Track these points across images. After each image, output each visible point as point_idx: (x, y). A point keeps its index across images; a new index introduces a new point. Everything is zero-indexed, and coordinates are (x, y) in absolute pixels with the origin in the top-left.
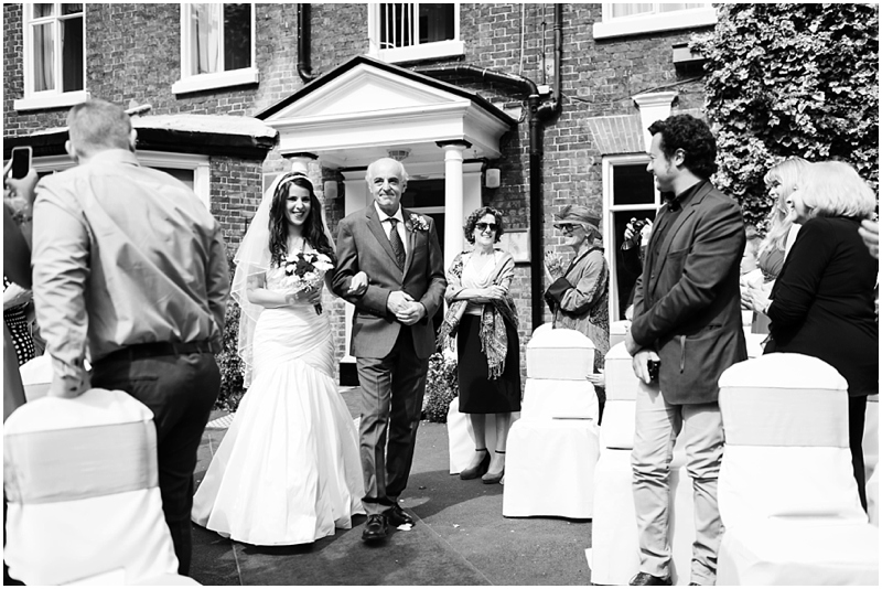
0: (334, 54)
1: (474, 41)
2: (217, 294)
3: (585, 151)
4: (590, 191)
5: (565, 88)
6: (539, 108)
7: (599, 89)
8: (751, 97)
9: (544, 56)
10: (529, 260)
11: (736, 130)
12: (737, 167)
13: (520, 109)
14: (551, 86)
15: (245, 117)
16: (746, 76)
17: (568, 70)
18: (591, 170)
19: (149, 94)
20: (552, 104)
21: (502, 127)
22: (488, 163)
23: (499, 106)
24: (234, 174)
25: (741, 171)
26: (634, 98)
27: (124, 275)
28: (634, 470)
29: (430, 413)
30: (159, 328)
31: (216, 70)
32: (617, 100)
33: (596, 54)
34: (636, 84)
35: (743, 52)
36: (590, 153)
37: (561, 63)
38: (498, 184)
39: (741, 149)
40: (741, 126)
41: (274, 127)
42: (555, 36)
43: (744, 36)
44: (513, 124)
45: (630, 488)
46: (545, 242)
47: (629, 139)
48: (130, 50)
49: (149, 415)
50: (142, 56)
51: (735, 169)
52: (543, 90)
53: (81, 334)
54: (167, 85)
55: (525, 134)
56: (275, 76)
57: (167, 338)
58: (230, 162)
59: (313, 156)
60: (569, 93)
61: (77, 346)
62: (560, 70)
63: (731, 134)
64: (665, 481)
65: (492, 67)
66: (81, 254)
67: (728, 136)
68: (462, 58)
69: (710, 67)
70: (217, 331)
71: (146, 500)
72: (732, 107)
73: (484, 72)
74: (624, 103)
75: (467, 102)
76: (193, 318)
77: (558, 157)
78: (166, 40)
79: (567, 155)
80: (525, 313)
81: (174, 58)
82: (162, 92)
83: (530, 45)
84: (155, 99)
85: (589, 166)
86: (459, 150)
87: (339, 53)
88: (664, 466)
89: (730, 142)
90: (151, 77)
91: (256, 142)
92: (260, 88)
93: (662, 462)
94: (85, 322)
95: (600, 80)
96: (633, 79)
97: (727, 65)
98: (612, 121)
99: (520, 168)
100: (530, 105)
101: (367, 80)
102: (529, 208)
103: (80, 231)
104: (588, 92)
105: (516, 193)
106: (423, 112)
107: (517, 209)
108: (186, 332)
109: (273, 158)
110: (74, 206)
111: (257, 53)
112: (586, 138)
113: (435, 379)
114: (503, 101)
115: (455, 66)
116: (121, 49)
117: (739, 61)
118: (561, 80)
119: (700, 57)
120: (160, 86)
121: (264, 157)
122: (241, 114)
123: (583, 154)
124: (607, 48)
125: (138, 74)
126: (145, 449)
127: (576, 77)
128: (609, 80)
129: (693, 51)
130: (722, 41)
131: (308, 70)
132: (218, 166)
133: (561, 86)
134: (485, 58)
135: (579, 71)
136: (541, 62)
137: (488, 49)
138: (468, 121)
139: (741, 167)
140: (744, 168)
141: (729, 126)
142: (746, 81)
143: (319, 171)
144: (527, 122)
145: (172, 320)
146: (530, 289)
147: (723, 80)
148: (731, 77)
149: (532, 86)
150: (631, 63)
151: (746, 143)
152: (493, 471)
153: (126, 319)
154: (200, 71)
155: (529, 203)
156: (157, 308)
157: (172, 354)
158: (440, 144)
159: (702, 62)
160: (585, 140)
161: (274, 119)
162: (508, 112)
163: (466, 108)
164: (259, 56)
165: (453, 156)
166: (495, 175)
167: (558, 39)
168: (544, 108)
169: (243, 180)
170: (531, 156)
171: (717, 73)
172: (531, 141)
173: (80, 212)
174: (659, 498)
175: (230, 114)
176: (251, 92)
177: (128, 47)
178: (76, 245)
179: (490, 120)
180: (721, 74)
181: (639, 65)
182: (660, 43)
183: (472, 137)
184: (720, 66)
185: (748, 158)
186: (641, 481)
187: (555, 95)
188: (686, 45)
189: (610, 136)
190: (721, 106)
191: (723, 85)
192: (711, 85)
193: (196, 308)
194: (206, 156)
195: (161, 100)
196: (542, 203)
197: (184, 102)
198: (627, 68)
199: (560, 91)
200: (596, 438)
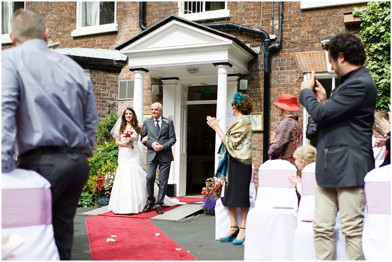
0: (159, 16)
1: (235, 10)
2: (89, 123)
3: (294, 70)
4: (297, 93)
5: (284, 36)
6: (270, 47)
7: (303, 37)
8: (386, 42)
9: (273, 19)
10: (262, 130)
11: (378, 60)
12: (378, 80)
13: (259, 47)
14: (277, 35)
15: (110, 50)
16: (384, 30)
17: (286, 26)
18: (297, 81)
19: (59, 37)
20: (277, 45)
21: (250, 57)
22: (241, 76)
23: (248, 45)
24: (103, 81)
25: (380, 82)
26: (322, 42)
27: (39, 108)
28: (314, 230)
29: (206, 210)
30: (56, 138)
31: (95, 24)
32: (312, 43)
33: (302, 18)
34: (323, 34)
35: (383, 17)
36: (297, 72)
37: (282, 22)
38: (246, 88)
39: (380, 71)
40: (380, 58)
41: (125, 54)
42: (279, 8)
43: (383, 8)
44: (255, 55)
45: (313, 240)
46: (271, 120)
47: (319, 65)
48: (49, 13)
49: (49, 185)
50: (55, 16)
51: (376, 82)
52: (272, 37)
53: (12, 137)
54: (69, 32)
55: (261, 60)
56: (127, 28)
57: (60, 144)
58: (101, 74)
59: (147, 71)
60: (286, 39)
61: (9, 144)
62: (282, 26)
63: (375, 62)
64: (331, 237)
65: (245, 24)
66: (14, 94)
67: (373, 63)
68: (228, 19)
69: (364, 25)
70: (88, 143)
71: (44, 231)
72: (376, 47)
73: (240, 26)
74: (317, 45)
75: (230, 42)
76: (76, 134)
77: (279, 74)
78: (69, 8)
79: (284, 73)
80: (259, 158)
81: (73, 17)
82: (66, 35)
83: (266, 12)
84: (62, 39)
85: (296, 79)
86: (225, 68)
87: (162, 16)
88: (330, 228)
89: (375, 66)
90: (60, 28)
91: (115, 63)
92: (119, 34)
93: (329, 226)
94: (15, 131)
95: (303, 32)
96: (322, 31)
97: (373, 24)
98: (310, 54)
99: (259, 80)
100: (265, 45)
101: (177, 29)
102: (263, 101)
103: (15, 81)
104: (297, 38)
105: (256, 93)
106: (206, 47)
107: (257, 102)
108: (72, 141)
109: (125, 72)
110: (12, 67)
111: (117, 15)
112: (295, 63)
113: (209, 192)
114: (250, 43)
115: (224, 23)
116: (44, 12)
117: (380, 22)
118: (282, 32)
119: (359, 20)
120: (64, 32)
121: (120, 72)
122: (108, 48)
123: (293, 72)
124: (308, 15)
125: (53, 26)
126: (44, 203)
127: (290, 30)
128: (308, 32)
129: (355, 16)
130: (371, 11)
131: (145, 25)
132: (95, 76)
133: (282, 35)
134: (241, 19)
135: (292, 27)
136: (272, 22)
137: (242, 14)
138: (231, 53)
139: (379, 81)
140: (381, 81)
141: (374, 58)
142: (384, 33)
143: (149, 79)
144: (263, 55)
145: (64, 134)
146: (262, 146)
147: (371, 33)
148: (375, 31)
149: (266, 34)
150: (321, 23)
151: (383, 67)
152: (239, 238)
153: (38, 132)
154: (86, 25)
155: (263, 99)
156: (56, 127)
157: (63, 152)
158: (215, 64)
159: (360, 23)
160: (295, 65)
161: (125, 50)
162: (253, 49)
163: (230, 45)
164: (118, 17)
165: (222, 71)
166: (244, 83)
167: (281, 9)
168: (273, 47)
169: (108, 84)
170: (265, 73)
171: (368, 29)
172: (265, 64)
173: (15, 71)
174: (328, 246)
175: (102, 48)
176: (113, 36)
177: (48, 11)
178: (12, 88)
179: (243, 52)
180: (370, 29)
181: (325, 24)
182: (337, 12)
183: (233, 61)
184: (370, 24)
185: (384, 75)
186: (317, 237)
187: (279, 40)
188: (351, 13)
189: (308, 63)
190: (370, 47)
191: (371, 35)
192: (364, 35)
193: (78, 129)
194: (89, 70)
195: (65, 40)
196: (270, 98)
197: (78, 41)
198: (319, 26)
199: (282, 38)
200: (296, 218)
